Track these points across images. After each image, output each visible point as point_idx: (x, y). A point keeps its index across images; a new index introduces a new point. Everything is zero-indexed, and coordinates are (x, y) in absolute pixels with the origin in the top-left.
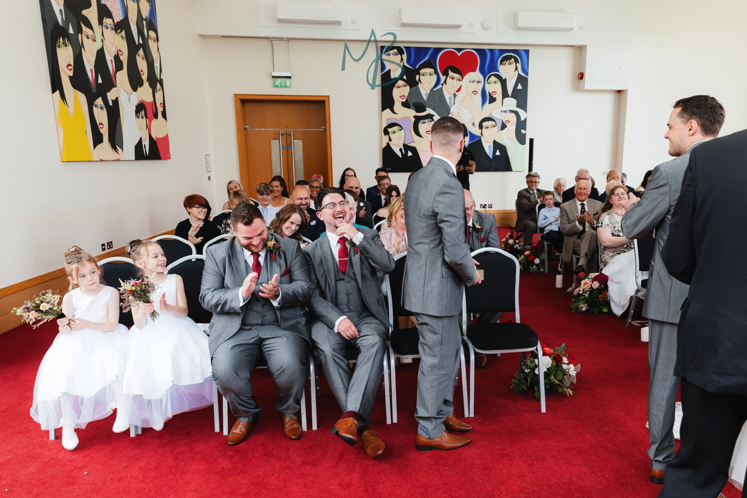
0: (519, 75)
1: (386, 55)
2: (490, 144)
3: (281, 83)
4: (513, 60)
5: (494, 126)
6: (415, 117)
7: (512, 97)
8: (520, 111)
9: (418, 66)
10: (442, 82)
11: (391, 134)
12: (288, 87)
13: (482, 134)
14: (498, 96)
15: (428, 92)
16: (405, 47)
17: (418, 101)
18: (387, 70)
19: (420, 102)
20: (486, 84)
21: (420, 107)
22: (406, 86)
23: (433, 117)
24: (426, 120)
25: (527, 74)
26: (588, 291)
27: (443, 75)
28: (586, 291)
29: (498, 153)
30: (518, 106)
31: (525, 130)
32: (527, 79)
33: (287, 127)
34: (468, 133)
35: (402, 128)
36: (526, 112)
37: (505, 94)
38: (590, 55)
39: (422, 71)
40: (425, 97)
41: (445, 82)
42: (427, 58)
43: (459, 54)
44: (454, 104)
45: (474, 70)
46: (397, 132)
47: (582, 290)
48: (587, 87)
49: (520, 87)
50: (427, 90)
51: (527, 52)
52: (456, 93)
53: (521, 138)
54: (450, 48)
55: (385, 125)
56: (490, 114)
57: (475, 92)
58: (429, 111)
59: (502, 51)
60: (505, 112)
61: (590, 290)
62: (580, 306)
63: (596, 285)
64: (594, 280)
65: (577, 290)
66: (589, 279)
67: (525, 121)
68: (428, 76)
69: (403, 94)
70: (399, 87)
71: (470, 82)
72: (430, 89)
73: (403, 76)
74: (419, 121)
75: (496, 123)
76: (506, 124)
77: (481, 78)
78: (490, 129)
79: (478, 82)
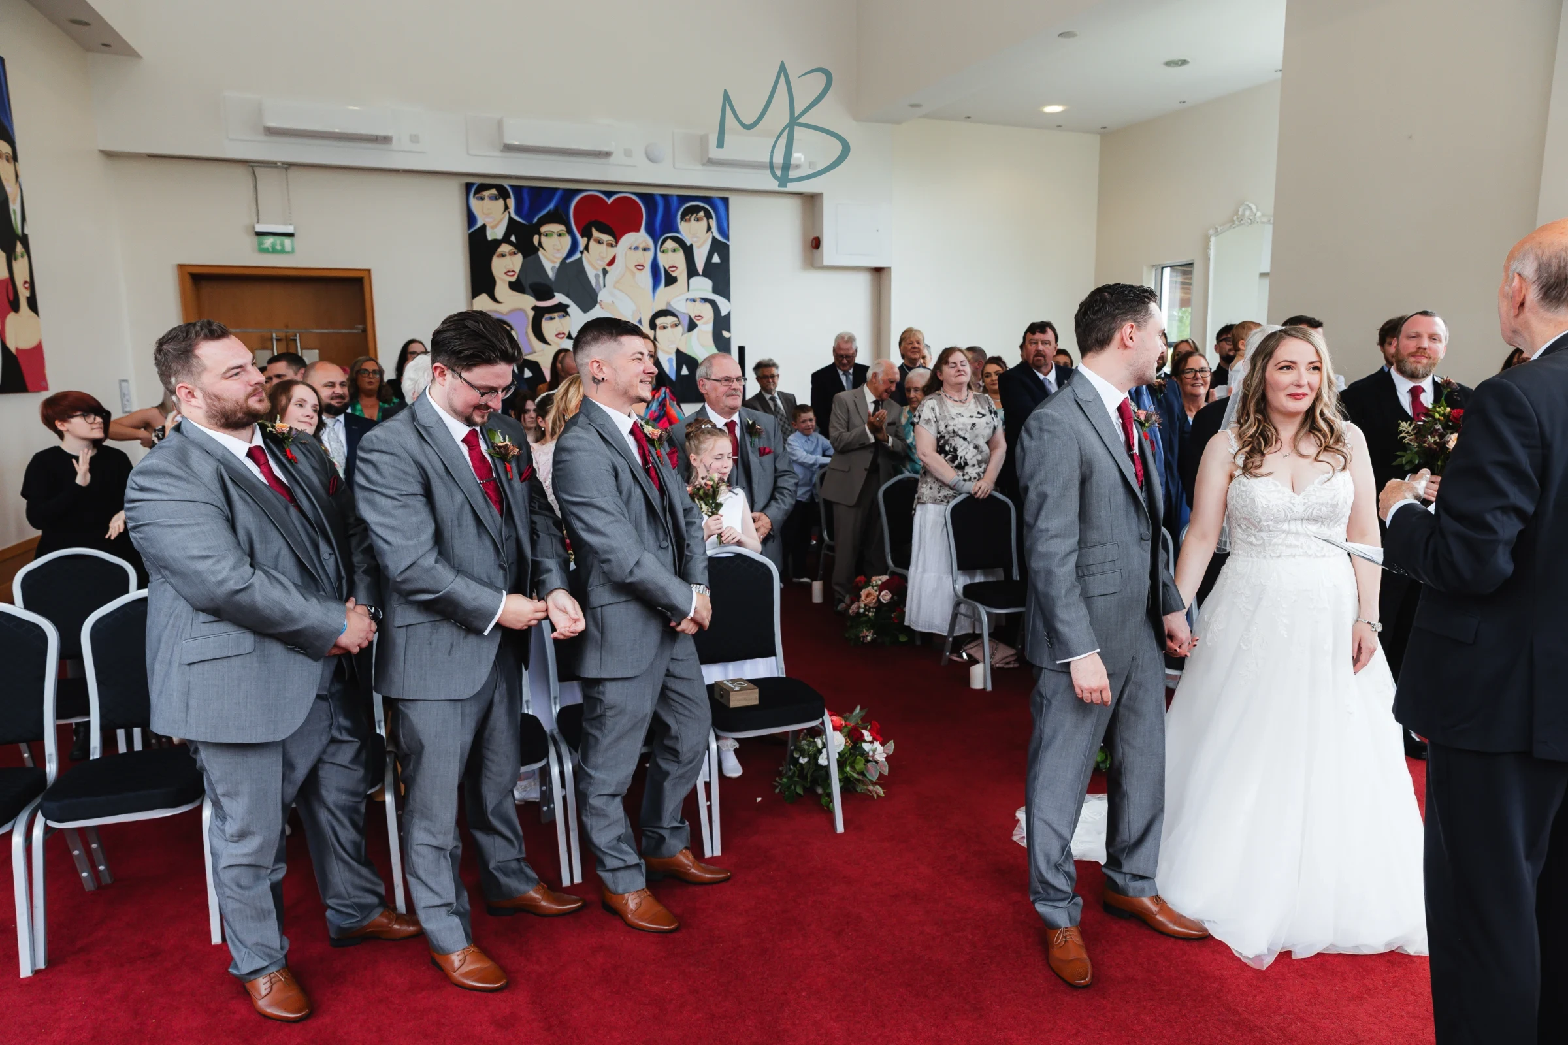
0: (714, 238)
1: (477, 199)
2: (670, 356)
3: (273, 246)
4: (702, 214)
5: (676, 325)
6: (535, 308)
7: (704, 274)
8: (719, 300)
9: (535, 220)
10: (581, 247)
12: (288, 253)
14: (681, 273)
15: (557, 265)
16: (511, 186)
17: (537, 279)
18: (479, 224)
19: (541, 281)
20: (659, 255)
21: (542, 290)
22: (515, 254)
23: (569, 310)
24: (556, 315)
25: (727, 238)
26: (873, 608)
27: (583, 236)
28: (870, 608)
29: (685, 371)
30: (715, 290)
31: (729, 330)
32: (727, 247)
33: (287, 327)
35: (512, 328)
36: (729, 299)
37: (692, 272)
38: (828, 208)
39: (544, 229)
40: (551, 275)
41: (587, 248)
42: (551, 206)
43: (609, 201)
44: (604, 286)
45: (637, 230)
47: (862, 606)
48: (827, 261)
49: (716, 259)
50: (553, 262)
51: (725, 201)
52: (607, 268)
53: (723, 346)
54: (593, 190)
56: (668, 304)
57: (640, 267)
59: (683, 199)
60: (694, 301)
61: (876, 605)
62: (861, 635)
63: (886, 596)
64: (882, 587)
65: (854, 607)
66: (873, 587)
67: (729, 314)
68: (555, 237)
69: (510, 267)
70: (503, 256)
71: (630, 248)
72: (560, 260)
73: (510, 236)
74: (543, 316)
75: (679, 320)
76: (697, 322)
77: (650, 242)
78: (669, 329)
79: (645, 249)
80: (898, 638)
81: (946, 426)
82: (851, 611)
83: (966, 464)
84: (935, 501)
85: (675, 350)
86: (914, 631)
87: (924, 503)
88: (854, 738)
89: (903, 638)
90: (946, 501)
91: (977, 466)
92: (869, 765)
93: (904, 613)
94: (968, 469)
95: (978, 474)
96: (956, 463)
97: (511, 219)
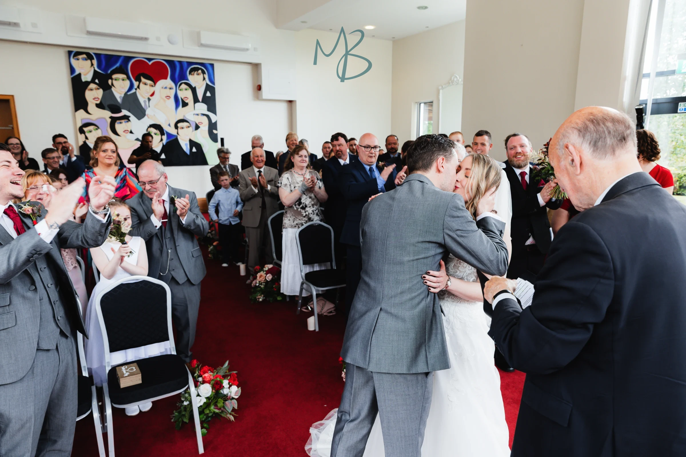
0: (207, 84)
1: (75, 59)
2: (186, 142)
4: (200, 71)
5: (189, 127)
6: (111, 117)
7: (203, 102)
8: (211, 115)
9: (109, 72)
10: (136, 86)
11: (88, 132)
13: (178, 134)
14: (190, 100)
15: (123, 95)
16: (95, 54)
17: (112, 103)
18: (77, 73)
19: (114, 103)
20: (178, 92)
21: (115, 108)
22: (98, 89)
23: (130, 118)
24: (123, 121)
25: (214, 83)
26: (264, 283)
27: (136, 81)
28: (262, 283)
29: (194, 150)
30: (209, 110)
31: (216, 130)
32: (214, 88)
34: (165, 132)
35: (98, 128)
36: (216, 114)
37: (196, 100)
38: (264, 71)
39: (114, 76)
40: (119, 100)
41: (138, 87)
42: (118, 65)
43: (150, 63)
44: (149, 107)
45: (166, 78)
46: (94, 132)
47: (258, 282)
48: (264, 97)
49: (208, 94)
50: (121, 94)
51: (212, 65)
52: (151, 98)
53: (214, 137)
54: (141, 57)
55: (79, 124)
56: (184, 116)
57: (168, 97)
58: (124, 112)
60: (198, 115)
61: (265, 281)
62: (257, 297)
63: (269, 277)
64: (267, 272)
65: (254, 282)
66: (264, 271)
67: (216, 123)
68: (121, 81)
69: (96, 96)
70: (91, 90)
71: (162, 88)
72: (124, 93)
73: (95, 79)
74: (115, 122)
75: (190, 124)
76: (200, 125)
77: (173, 85)
78: (185, 129)
79: (170, 89)
80: (277, 298)
81: (295, 187)
82: (252, 285)
83: (306, 206)
84: (292, 227)
85: (188, 140)
86: (285, 295)
87: (286, 228)
88: (217, 386)
89: (279, 298)
90: (297, 226)
91: (312, 207)
92: (227, 402)
93: (280, 285)
94: (307, 209)
95: (313, 211)
96: (301, 206)
97: (95, 71)
